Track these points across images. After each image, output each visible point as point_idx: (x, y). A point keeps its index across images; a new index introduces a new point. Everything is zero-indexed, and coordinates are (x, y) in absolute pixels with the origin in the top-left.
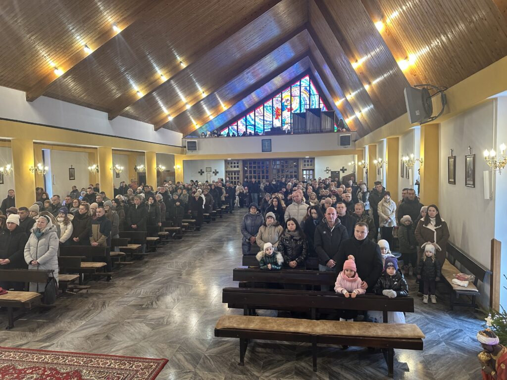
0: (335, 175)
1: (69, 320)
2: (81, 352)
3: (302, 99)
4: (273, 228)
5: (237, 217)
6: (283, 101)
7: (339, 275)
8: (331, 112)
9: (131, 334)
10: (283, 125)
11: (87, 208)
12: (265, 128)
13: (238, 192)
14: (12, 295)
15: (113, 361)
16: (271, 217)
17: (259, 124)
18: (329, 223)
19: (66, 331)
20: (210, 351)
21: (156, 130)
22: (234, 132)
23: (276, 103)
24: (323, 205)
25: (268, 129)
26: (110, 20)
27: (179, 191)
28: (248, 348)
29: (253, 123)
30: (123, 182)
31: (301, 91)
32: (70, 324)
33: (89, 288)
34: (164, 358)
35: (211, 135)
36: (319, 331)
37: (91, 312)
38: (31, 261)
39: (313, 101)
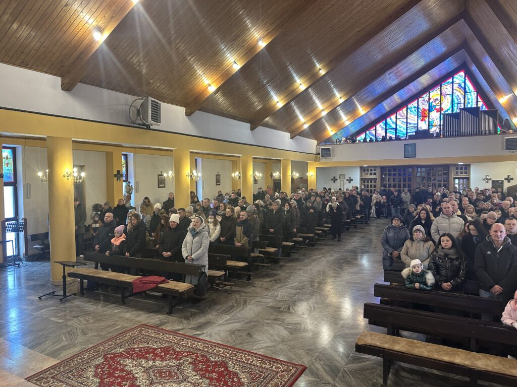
0: (497, 185)
1: (216, 314)
2: (227, 345)
3: (454, 97)
4: (422, 243)
5: (373, 228)
6: (431, 101)
7: (508, 304)
8: (493, 111)
9: (270, 334)
10: (430, 127)
11: (233, 211)
12: (408, 131)
13: (375, 201)
14: (172, 285)
15: (255, 359)
16: (420, 231)
17: (402, 127)
18: (496, 242)
19: (214, 323)
20: (350, 366)
21: (292, 138)
22: (371, 137)
23: (423, 103)
24: (485, 220)
25: (412, 132)
26: (257, 35)
27: (313, 198)
28: (391, 370)
29: (394, 126)
30: (261, 188)
31: (454, 88)
32: (217, 317)
33: (233, 285)
34: (303, 364)
35: (346, 141)
36: (480, 366)
37: (234, 308)
38: (187, 257)
39: (469, 99)
